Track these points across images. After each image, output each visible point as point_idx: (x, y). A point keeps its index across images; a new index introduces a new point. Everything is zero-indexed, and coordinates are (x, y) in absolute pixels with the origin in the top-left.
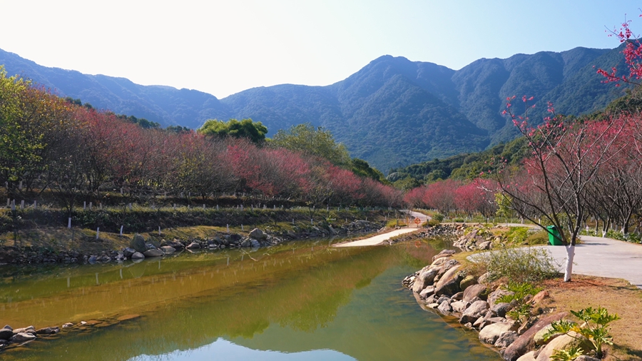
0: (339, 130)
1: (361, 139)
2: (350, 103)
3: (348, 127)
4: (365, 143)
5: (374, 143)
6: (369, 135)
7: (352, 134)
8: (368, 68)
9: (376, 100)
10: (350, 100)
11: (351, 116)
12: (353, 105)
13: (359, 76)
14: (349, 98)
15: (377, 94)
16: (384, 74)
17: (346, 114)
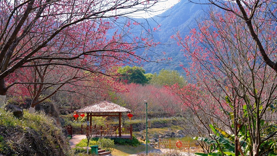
0: (158, 51)
1: (174, 58)
2: (166, 31)
3: (164, 48)
4: (176, 60)
5: (183, 61)
6: (179, 55)
7: (167, 54)
8: (179, 5)
9: (185, 29)
10: (166, 28)
11: (166, 41)
12: (167, 32)
13: (172, 11)
14: (165, 27)
15: (185, 25)
16: (190, 10)
17: (163, 39)
